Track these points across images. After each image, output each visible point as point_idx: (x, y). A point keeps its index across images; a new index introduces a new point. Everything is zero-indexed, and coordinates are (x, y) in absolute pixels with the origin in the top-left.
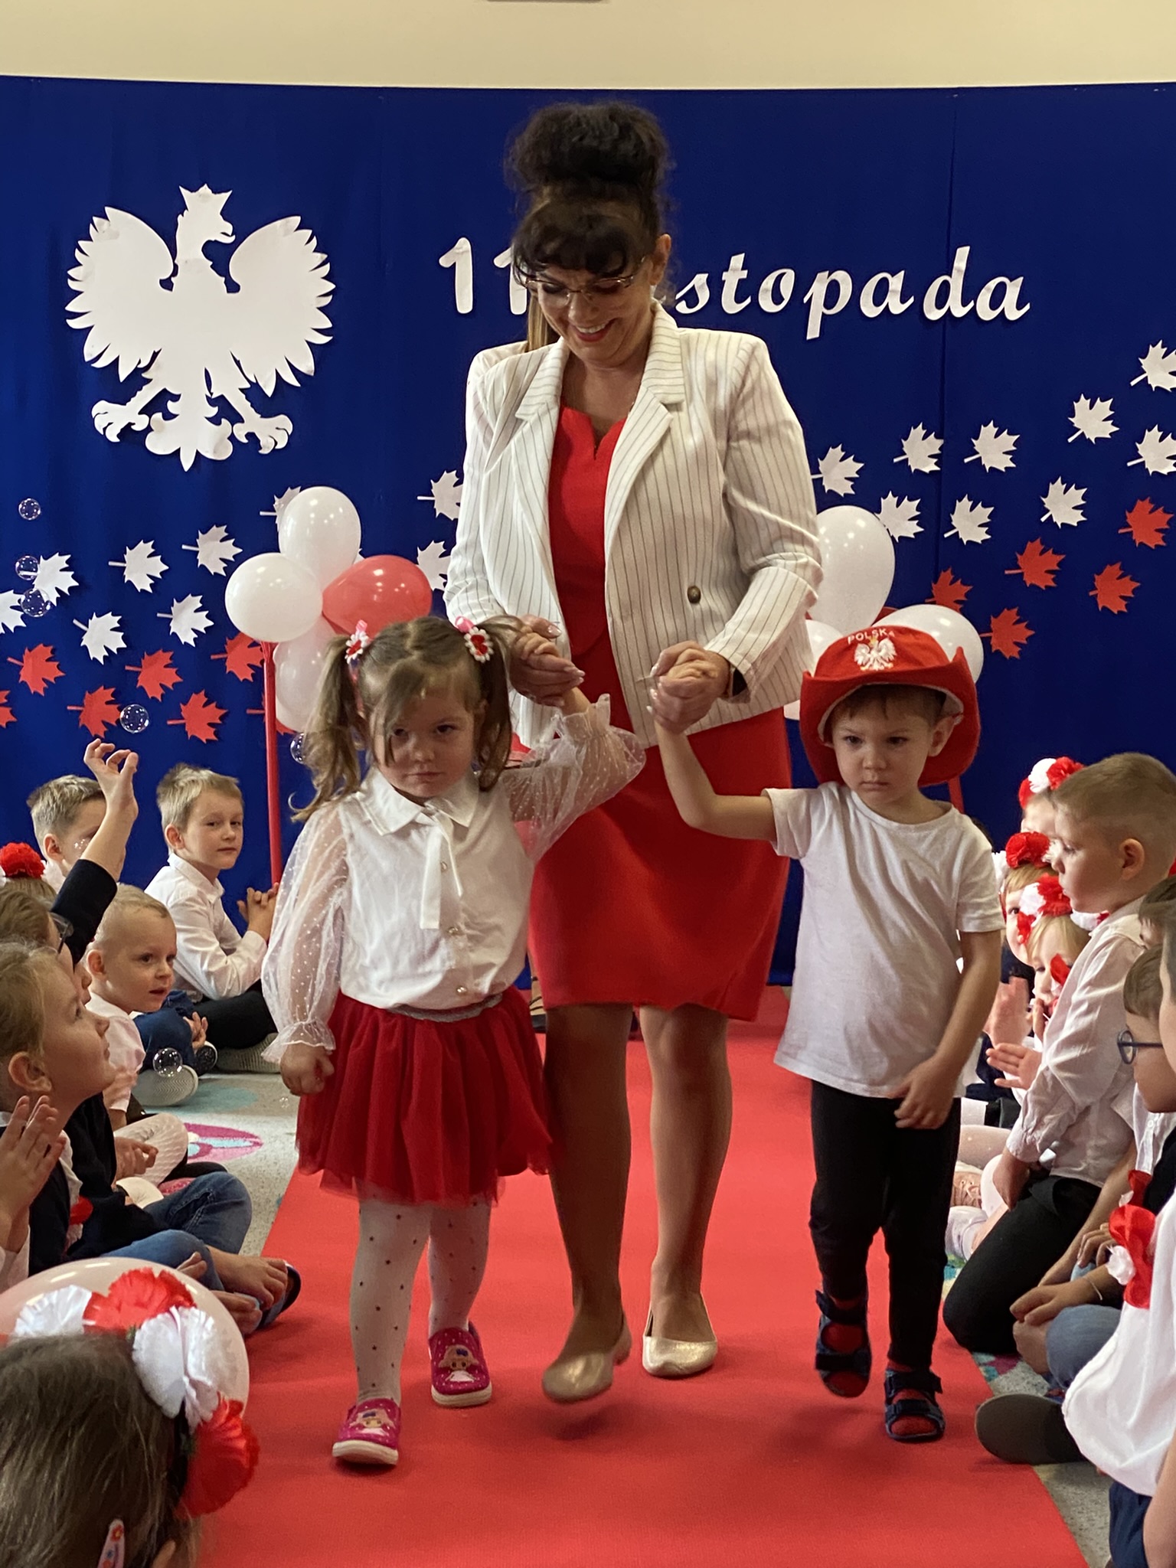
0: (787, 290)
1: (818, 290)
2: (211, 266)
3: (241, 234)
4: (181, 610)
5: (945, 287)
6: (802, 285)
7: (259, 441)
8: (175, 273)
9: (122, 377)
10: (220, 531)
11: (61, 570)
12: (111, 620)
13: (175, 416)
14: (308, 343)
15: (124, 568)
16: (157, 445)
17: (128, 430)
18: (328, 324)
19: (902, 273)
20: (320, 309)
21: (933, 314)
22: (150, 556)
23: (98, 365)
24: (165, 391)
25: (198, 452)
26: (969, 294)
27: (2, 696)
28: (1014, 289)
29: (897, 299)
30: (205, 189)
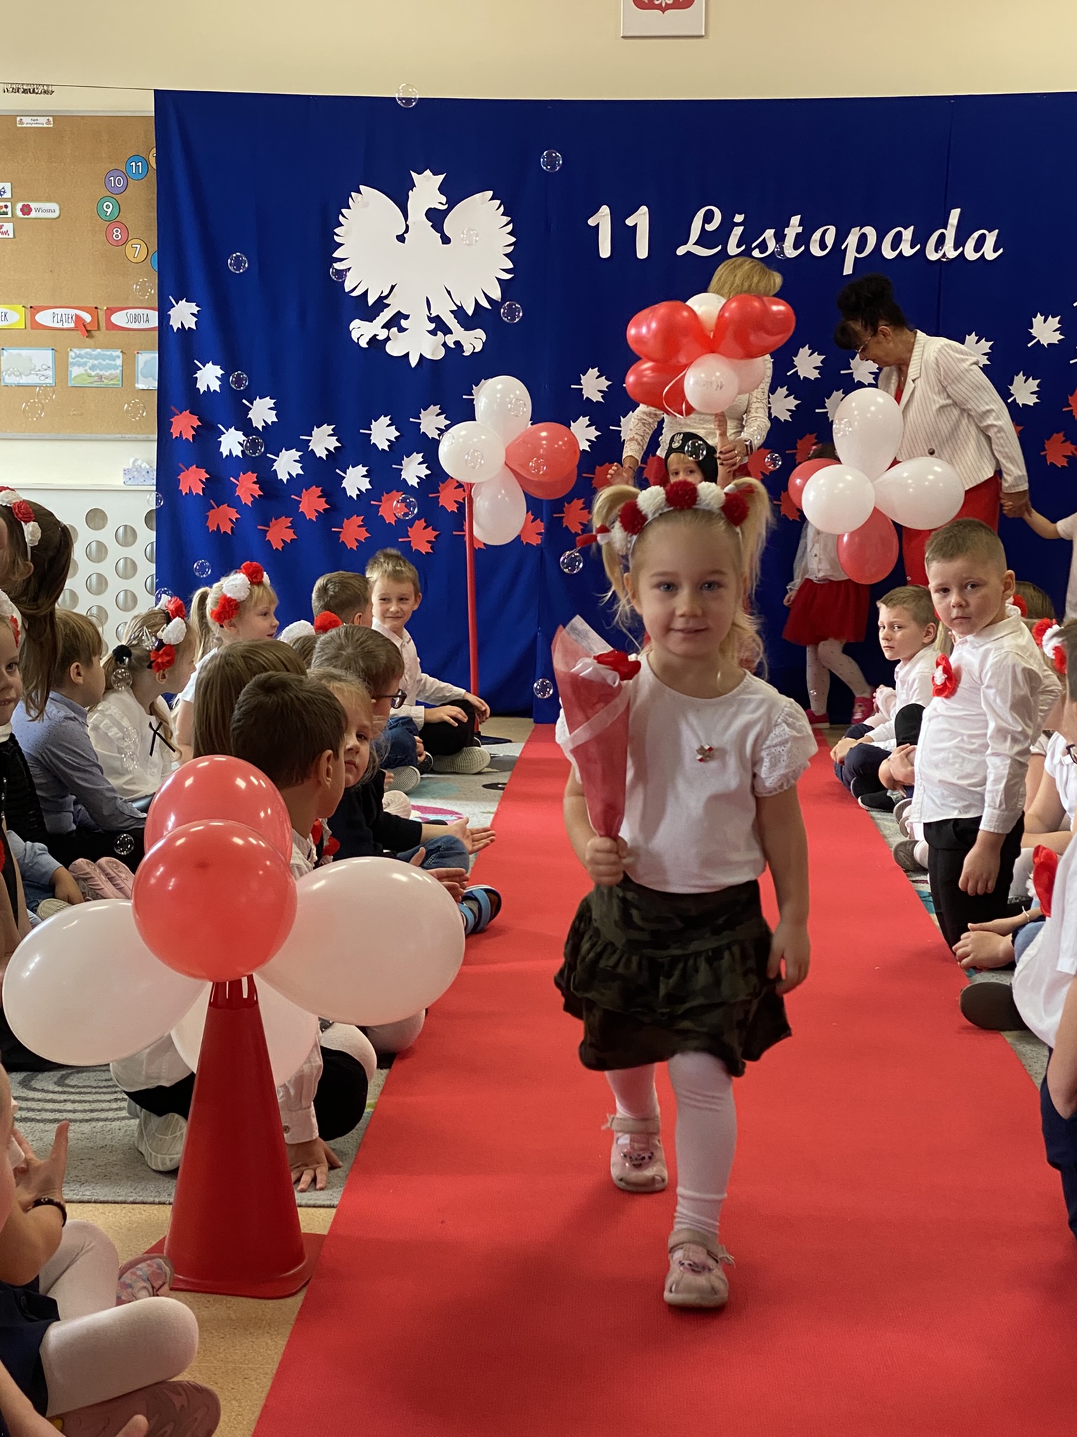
0: (830, 240)
1: (852, 240)
2: (432, 226)
3: (452, 203)
4: (408, 464)
5: (942, 237)
7: (462, 346)
8: (406, 231)
9: (370, 304)
10: (436, 409)
11: (329, 435)
12: (361, 470)
13: (407, 329)
14: (497, 279)
15: (370, 434)
16: (393, 349)
17: (373, 340)
18: (512, 266)
19: (912, 227)
20: (505, 255)
21: (933, 256)
22: (388, 426)
23: (354, 294)
24: (399, 312)
25: (421, 355)
26: (960, 242)
27: (287, 521)
28: (991, 238)
29: (908, 245)
30: (428, 172)
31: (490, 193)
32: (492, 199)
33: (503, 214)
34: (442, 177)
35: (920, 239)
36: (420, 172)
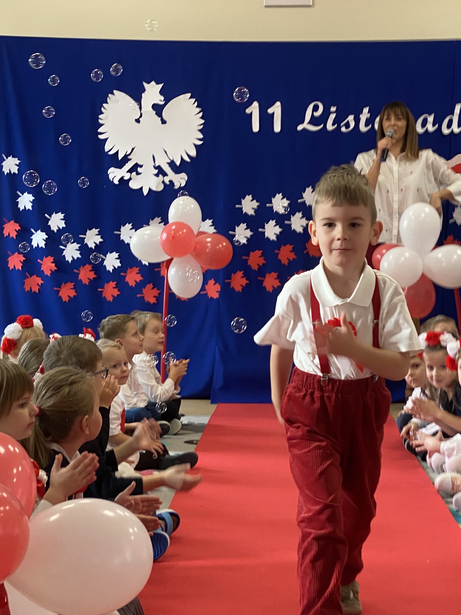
2: (156, 114)
3: (167, 100)
5: (451, 121)
7: (174, 183)
8: (141, 116)
9: (120, 157)
10: (158, 220)
12: (115, 255)
13: (141, 173)
14: (194, 144)
15: (120, 234)
16: (134, 185)
17: (122, 180)
18: (201, 136)
19: (433, 115)
20: (199, 130)
21: (446, 131)
22: (131, 229)
23: (110, 153)
24: (137, 163)
25: (150, 189)
27: (71, 285)
29: (431, 125)
30: (153, 83)
31: (189, 95)
32: (190, 98)
33: (197, 107)
34: (161, 86)
35: (438, 121)
36: (149, 82)
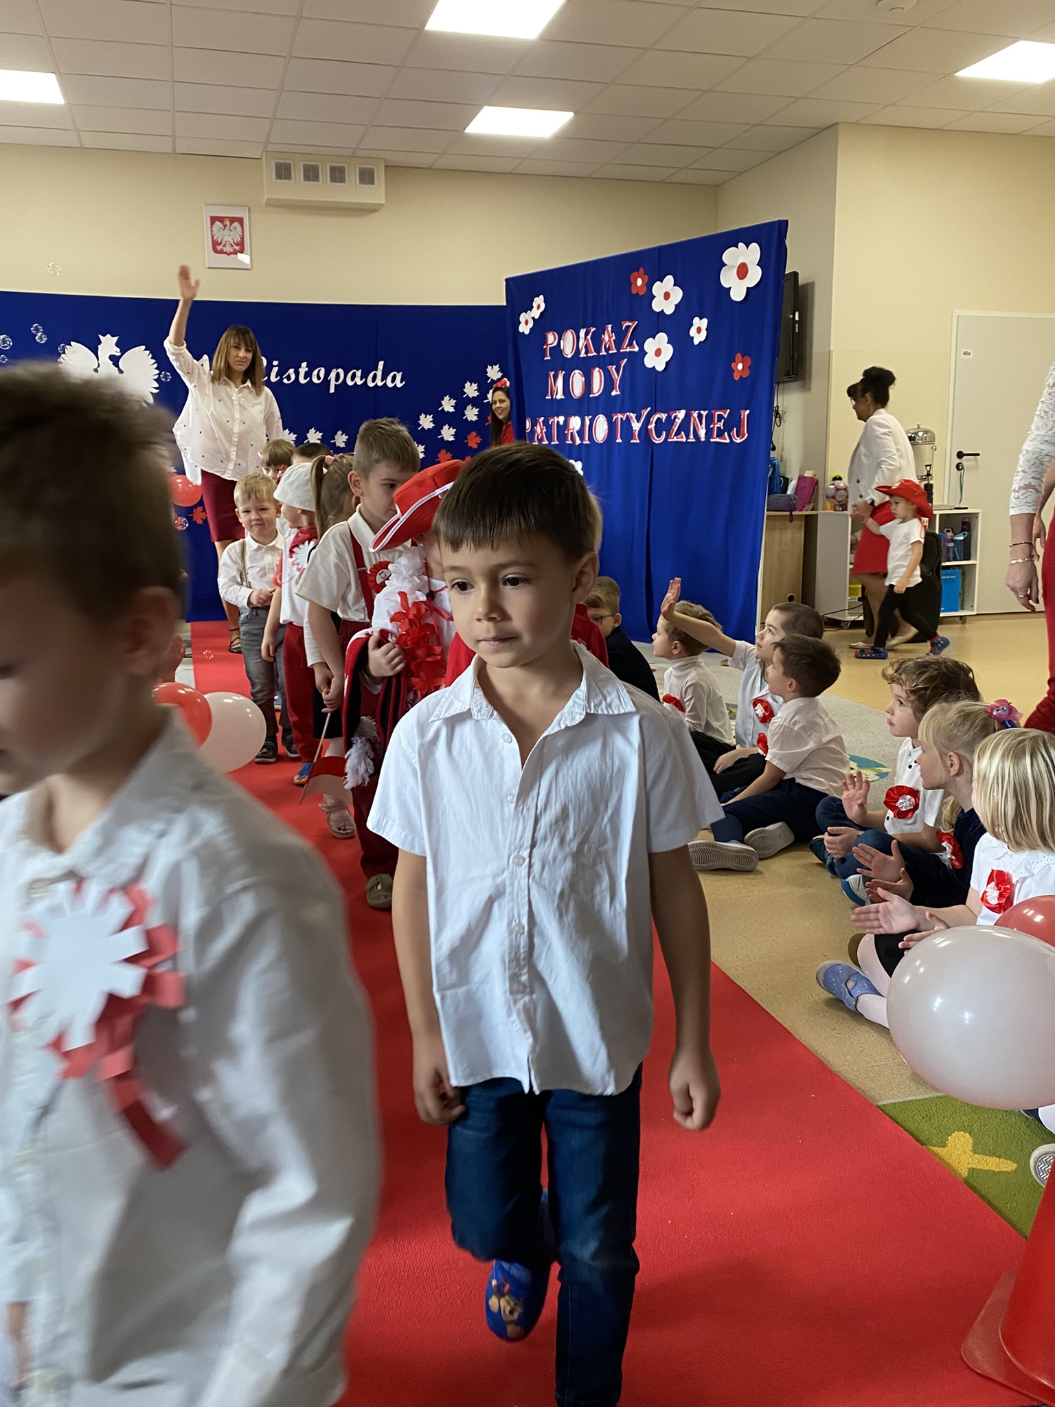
0: (322, 375)
1: (333, 375)
2: (113, 364)
3: (123, 352)
5: (375, 376)
6: (327, 374)
8: (99, 366)
14: (152, 393)
18: (157, 385)
19: (360, 370)
20: (155, 380)
21: (371, 385)
26: (384, 378)
28: (399, 376)
29: (359, 379)
30: (108, 336)
31: (144, 347)
32: (145, 350)
33: (152, 358)
34: (116, 338)
35: (365, 376)
36: (104, 335)
